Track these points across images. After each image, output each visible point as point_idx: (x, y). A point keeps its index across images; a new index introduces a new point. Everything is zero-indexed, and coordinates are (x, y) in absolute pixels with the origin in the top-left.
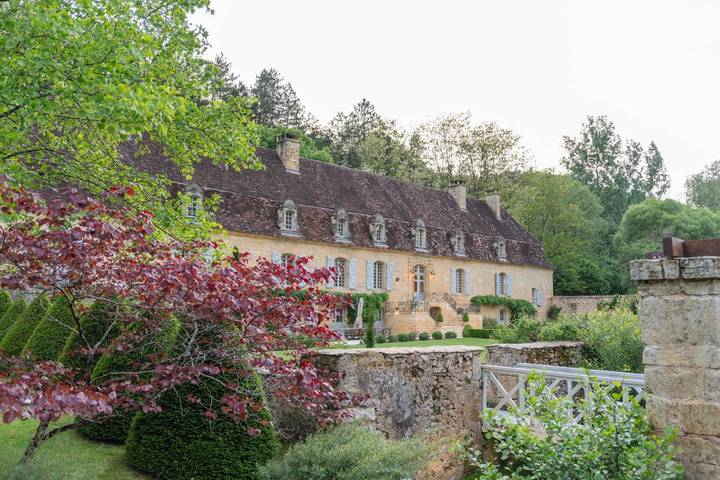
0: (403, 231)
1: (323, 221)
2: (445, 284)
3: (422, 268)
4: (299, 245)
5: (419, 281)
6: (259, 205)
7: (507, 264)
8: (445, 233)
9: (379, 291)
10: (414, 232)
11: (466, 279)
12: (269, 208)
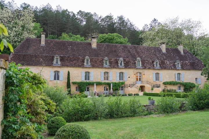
0: (132, 62)
1: (100, 62)
2: (150, 78)
3: (140, 73)
4: (91, 69)
5: (139, 78)
6: (79, 59)
7: (181, 70)
8: (151, 61)
9: (121, 81)
10: (136, 62)
11: (160, 76)
12: (81, 59)
